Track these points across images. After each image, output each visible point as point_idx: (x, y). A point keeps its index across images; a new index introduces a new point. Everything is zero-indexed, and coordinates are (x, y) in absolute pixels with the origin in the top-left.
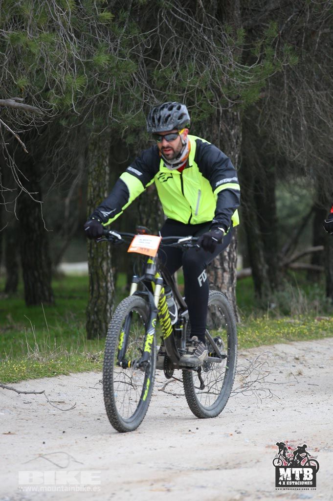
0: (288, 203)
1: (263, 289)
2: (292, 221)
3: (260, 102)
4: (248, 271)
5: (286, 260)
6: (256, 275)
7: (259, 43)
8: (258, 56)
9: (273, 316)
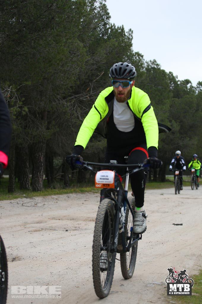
0: (56, 163)
1: (50, 183)
2: (57, 167)
4: (46, 178)
5: (55, 176)
6: (48, 179)
7: (51, 125)
8: (51, 128)
9: (51, 189)
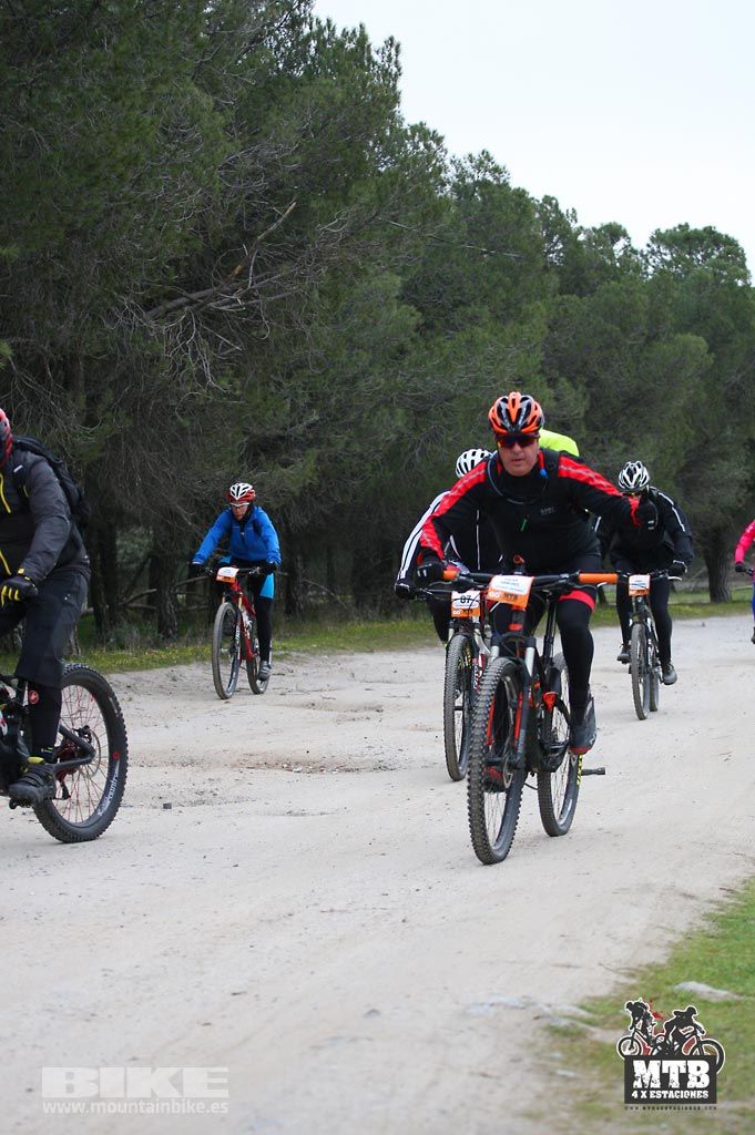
0: (128, 551)
1: (103, 626)
2: (134, 566)
3: (101, 460)
5: (125, 600)
6: (97, 613)
7: (101, 407)
8: (101, 418)
9: (110, 649)
